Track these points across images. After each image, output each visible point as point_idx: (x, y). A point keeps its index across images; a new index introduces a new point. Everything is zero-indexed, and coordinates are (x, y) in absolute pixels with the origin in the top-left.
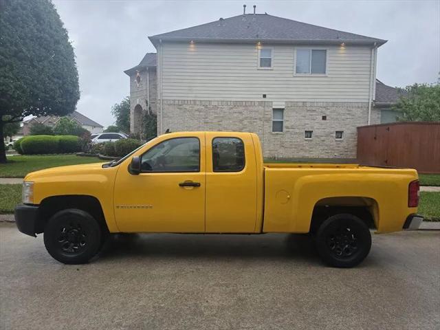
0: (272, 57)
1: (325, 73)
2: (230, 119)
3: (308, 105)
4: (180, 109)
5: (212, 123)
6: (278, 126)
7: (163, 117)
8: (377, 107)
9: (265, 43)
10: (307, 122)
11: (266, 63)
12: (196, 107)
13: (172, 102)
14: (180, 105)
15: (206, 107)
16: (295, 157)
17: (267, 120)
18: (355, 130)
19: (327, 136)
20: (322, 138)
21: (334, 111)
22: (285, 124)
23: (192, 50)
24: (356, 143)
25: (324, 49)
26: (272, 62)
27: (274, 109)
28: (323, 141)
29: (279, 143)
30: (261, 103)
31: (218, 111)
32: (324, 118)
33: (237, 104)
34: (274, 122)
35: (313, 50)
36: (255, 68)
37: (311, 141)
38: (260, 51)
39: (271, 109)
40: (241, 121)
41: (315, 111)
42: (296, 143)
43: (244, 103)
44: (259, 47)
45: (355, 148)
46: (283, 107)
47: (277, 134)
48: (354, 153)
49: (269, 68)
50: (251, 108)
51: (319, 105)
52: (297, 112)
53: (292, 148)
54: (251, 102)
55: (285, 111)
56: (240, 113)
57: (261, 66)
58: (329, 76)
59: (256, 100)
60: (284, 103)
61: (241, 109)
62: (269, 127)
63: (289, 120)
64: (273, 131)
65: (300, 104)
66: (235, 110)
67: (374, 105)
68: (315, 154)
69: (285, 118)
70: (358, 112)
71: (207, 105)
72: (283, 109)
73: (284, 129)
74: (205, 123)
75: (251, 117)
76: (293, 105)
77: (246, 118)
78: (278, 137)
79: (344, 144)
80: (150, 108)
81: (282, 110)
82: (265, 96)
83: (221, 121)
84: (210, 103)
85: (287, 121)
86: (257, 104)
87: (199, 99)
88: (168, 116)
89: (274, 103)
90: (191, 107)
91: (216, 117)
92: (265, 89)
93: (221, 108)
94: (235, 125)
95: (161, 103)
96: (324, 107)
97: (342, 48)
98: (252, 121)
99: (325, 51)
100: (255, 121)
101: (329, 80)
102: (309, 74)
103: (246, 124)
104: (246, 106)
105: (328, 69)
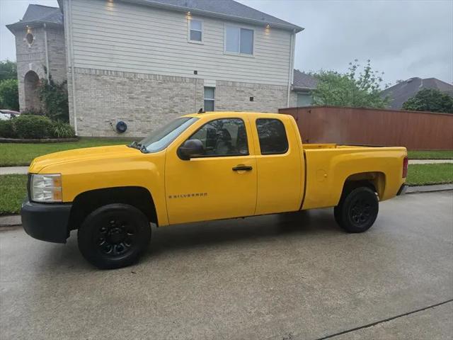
0: (203, 31)
1: (252, 53)
2: (159, 95)
3: (238, 85)
4: (98, 80)
5: (137, 98)
6: (210, 106)
7: (77, 89)
8: (295, 91)
9: (194, 14)
10: (237, 102)
11: (196, 36)
12: (118, 80)
13: (87, 72)
14: (97, 75)
15: (131, 79)
17: (199, 99)
21: (260, 93)
22: (216, 104)
23: (111, 9)
25: (252, 29)
26: (203, 36)
27: (205, 88)
30: (192, 80)
31: (145, 85)
32: (252, 99)
33: (167, 79)
34: (205, 101)
35: (242, 29)
36: (185, 41)
38: (189, 21)
39: (202, 86)
40: (171, 98)
41: (243, 91)
43: (174, 78)
44: (189, 18)
46: (214, 86)
49: (199, 42)
50: (182, 84)
51: (247, 85)
52: (227, 92)
54: (182, 77)
55: (216, 91)
56: (169, 89)
57: (191, 39)
58: (256, 57)
59: (186, 76)
60: (215, 82)
61: (171, 85)
62: (200, 106)
63: (221, 99)
65: (231, 84)
66: (165, 85)
67: (292, 89)
69: (216, 97)
70: (280, 95)
71: (132, 77)
72: (215, 88)
73: (216, 109)
75: (182, 95)
76: (224, 84)
77: (177, 95)
80: (50, 77)
81: (213, 89)
82: (196, 72)
83: (147, 97)
84: (135, 76)
85: (218, 100)
86: (188, 80)
87: (122, 70)
88: (83, 88)
89: (205, 81)
90: (112, 79)
91: (142, 92)
92: (195, 65)
93: (149, 82)
94: (166, 102)
95: (73, 72)
96: (250, 88)
97: (267, 30)
98: (184, 98)
99: (253, 31)
100: (186, 98)
101: (256, 61)
102: (238, 54)
103: (177, 103)
104: (176, 82)
105: (255, 50)
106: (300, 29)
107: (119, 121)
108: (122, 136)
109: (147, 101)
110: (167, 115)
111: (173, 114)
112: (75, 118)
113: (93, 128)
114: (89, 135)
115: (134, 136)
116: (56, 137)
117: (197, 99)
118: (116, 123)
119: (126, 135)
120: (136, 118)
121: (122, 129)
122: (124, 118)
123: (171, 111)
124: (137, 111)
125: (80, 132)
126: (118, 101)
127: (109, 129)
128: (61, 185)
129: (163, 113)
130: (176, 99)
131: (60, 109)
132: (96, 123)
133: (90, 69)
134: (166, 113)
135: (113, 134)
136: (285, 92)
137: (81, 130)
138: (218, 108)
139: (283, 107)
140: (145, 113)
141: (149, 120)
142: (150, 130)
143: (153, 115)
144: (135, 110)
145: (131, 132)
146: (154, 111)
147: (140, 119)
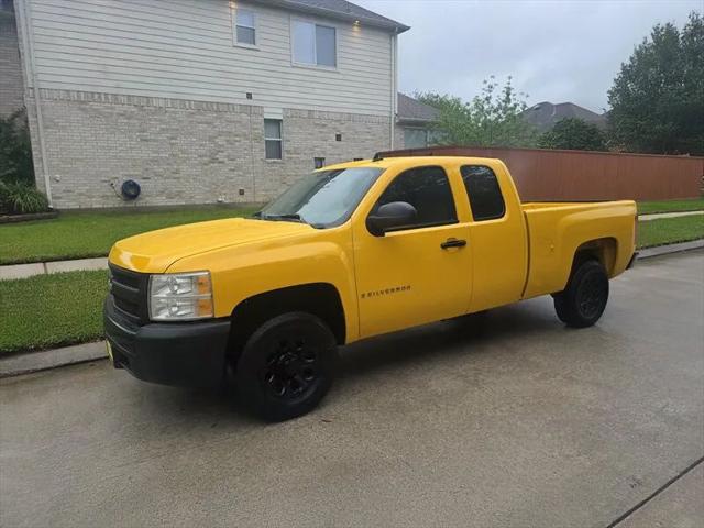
0: (257, 27)
1: (335, 65)
2: (192, 133)
3: (316, 115)
4: (83, 109)
5: (154, 140)
6: (275, 150)
7: (46, 127)
10: (316, 143)
11: (248, 35)
12: (119, 109)
13: (62, 95)
14: (83, 102)
15: (141, 108)
17: (257, 139)
21: (351, 128)
22: (285, 146)
25: (333, 26)
26: (257, 37)
27: (265, 119)
29: (278, 178)
30: (244, 108)
31: (166, 117)
32: (339, 138)
33: (203, 107)
34: (267, 141)
35: (317, 26)
36: (229, 43)
38: (234, 11)
39: (261, 119)
40: (211, 139)
41: (324, 126)
43: (215, 106)
44: (234, 5)
46: (280, 117)
47: (274, 162)
49: (252, 46)
50: (228, 115)
51: (331, 116)
52: (301, 127)
54: (228, 104)
55: (283, 125)
56: (207, 123)
57: (239, 41)
58: (342, 71)
59: (237, 102)
60: (280, 111)
61: (210, 116)
62: (260, 151)
63: (293, 139)
64: (268, 157)
65: (305, 114)
66: (199, 117)
67: (397, 121)
69: (284, 135)
70: (379, 131)
71: (143, 105)
72: (281, 120)
73: (285, 155)
74: (142, 140)
75: (230, 133)
76: (294, 114)
77: (220, 134)
78: (276, 167)
81: (278, 122)
82: (249, 96)
83: (172, 138)
84: (148, 102)
85: (288, 140)
86: (237, 109)
87: (124, 92)
88: (56, 125)
89: (265, 110)
90: (107, 108)
91: (163, 129)
92: (248, 84)
93: (173, 112)
95: (37, 97)
96: (337, 121)
97: (356, 29)
98: (232, 138)
99: (334, 29)
100: (237, 138)
101: (341, 77)
102: (314, 66)
103: (223, 146)
104: (218, 111)
105: (338, 60)
106: (404, 29)
107: (126, 179)
108: (131, 204)
109: (172, 144)
110: (206, 167)
111: (216, 164)
112: (47, 178)
113: (81, 194)
114: (73, 205)
115: (153, 204)
116: (19, 212)
118: (121, 184)
119: (140, 203)
120: (155, 173)
121: (132, 192)
122: (135, 175)
123: (214, 160)
124: (154, 160)
125: (57, 201)
126: (121, 145)
127: (109, 194)
128: (211, 290)
129: (200, 164)
131: (11, 162)
132: (85, 185)
133: (68, 91)
134: (206, 164)
135: (116, 202)
136: (387, 126)
137: (60, 198)
138: (288, 152)
139: (385, 150)
140: (169, 164)
141: (177, 175)
142: (179, 194)
143: (184, 167)
144: (152, 161)
145: (148, 198)
146: (184, 161)
147: (161, 176)
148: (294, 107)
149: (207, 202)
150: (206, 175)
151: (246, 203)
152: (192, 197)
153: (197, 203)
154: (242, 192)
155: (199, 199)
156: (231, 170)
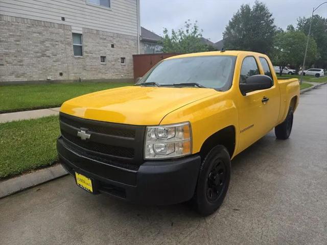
1: (109, 7)
2: (29, 39)
3: (101, 33)
5: (5, 42)
6: (79, 51)
8: (143, 41)
10: (101, 48)
16: (96, 78)
17: (69, 44)
18: (132, 57)
19: (116, 61)
20: (113, 63)
21: (118, 41)
22: (85, 49)
24: (133, 66)
27: (73, 33)
28: (114, 65)
29: (81, 66)
30: (60, 26)
31: (13, 28)
32: (113, 46)
34: (74, 46)
37: (106, 65)
39: (70, 33)
40: (42, 42)
41: (105, 39)
42: (95, 67)
43: (43, 23)
45: (133, 71)
46: (81, 33)
47: (79, 58)
48: (132, 74)
50: (51, 29)
51: (109, 34)
52: (93, 39)
53: (92, 71)
54: (51, 23)
55: (84, 38)
56: (39, 33)
58: (113, 10)
59: (55, 22)
60: (81, 29)
61: (40, 29)
62: (70, 51)
63: (88, 45)
64: (75, 54)
65: (95, 32)
66: (34, 29)
67: (141, 39)
68: (109, 76)
69: (84, 43)
70: (132, 43)
73: (85, 54)
75: (52, 40)
76: (90, 31)
77: (47, 40)
78: (81, 61)
79: (126, 68)
81: (80, 35)
82: (63, 19)
83: (18, 41)
85: (86, 46)
86: (56, 26)
89: (73, 28)
91: (11, 35)
92: (62, 12)
93: (17, 25)
94: (37, 46)
96: (111, 37)
98: (54, 43)
100: (57, 43)
101: (113, 13)
102: (98, 5)
103: (48, 47)
104: (45, 26)
105: (111, 4)
109: (17, 45)
110: (39, 59)
111: (45, 58)
115: (7, 81)
117: (68, 44)
120: (7, 61)
123: (43, 55)
124: (6, 54)
128: (191, 135)
129: (35, 57)
130: (47, 44)
134: (38, 57)
136: (136, 42)
138: (86, 52)
139: (136, 54)
140: (16, 57)
141: (21, 63)
142: (23, 74)
143: (25, 59)
144: (4, 54)
145: (3, 77)
146: (25, 55)
147: (11, 63)
148: (88, 27)
149: (40, 80)
150: (39, 64)
151: (63, 81)
152: (31, 77)
153: (34, 80)
154: (61, 74)
155: (36, 78)
156: (54, 61)
